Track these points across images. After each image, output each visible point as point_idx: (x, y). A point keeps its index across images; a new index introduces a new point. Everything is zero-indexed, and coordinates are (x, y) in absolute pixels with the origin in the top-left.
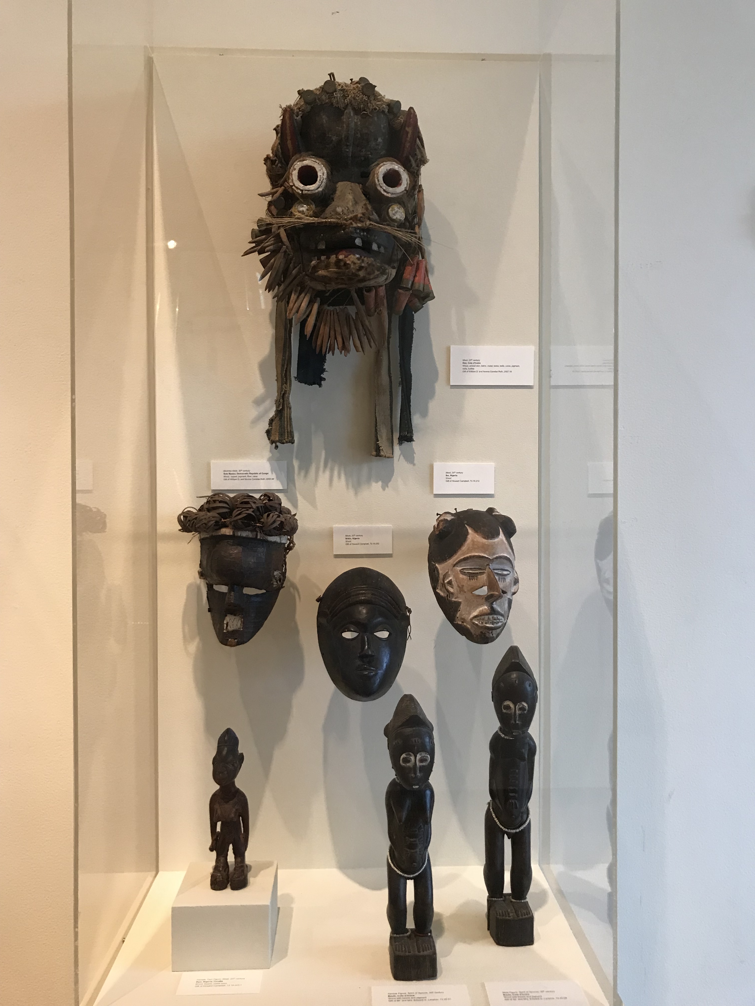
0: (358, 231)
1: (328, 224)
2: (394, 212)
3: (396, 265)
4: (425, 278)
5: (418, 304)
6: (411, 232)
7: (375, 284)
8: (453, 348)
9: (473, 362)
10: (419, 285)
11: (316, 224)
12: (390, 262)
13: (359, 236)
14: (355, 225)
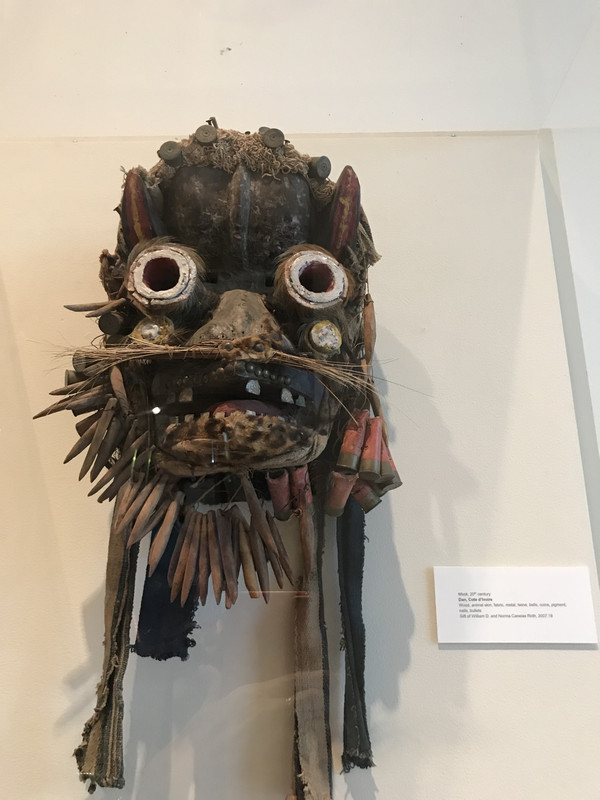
0: (252, 368)
1: (194, 356)
2: (320, 334)
3: (327, 428)
4: (382, 449)
5: (371, 496)
6: (354, 369)
7: (289, 464)
8: (438, 570)
9: (476, 597)
10: (372, 463)
11: (171, 356)
12: (314, 422)
13: (253, 375)
14: (244, 356)
